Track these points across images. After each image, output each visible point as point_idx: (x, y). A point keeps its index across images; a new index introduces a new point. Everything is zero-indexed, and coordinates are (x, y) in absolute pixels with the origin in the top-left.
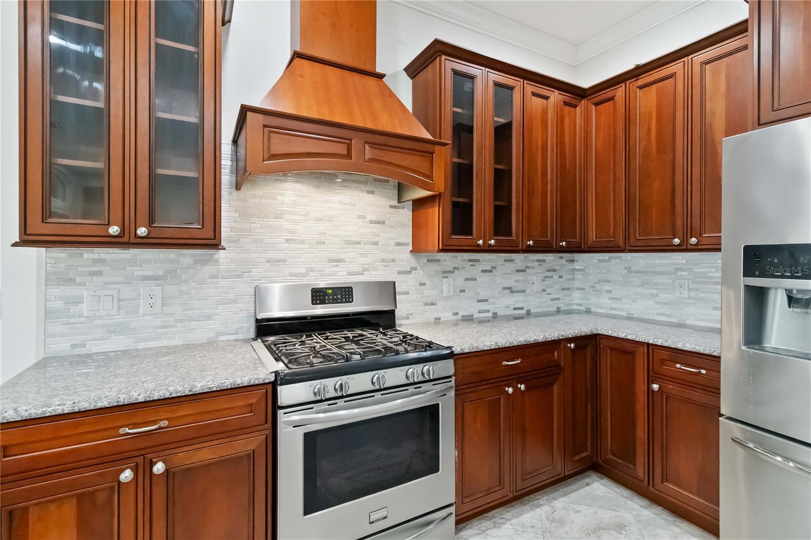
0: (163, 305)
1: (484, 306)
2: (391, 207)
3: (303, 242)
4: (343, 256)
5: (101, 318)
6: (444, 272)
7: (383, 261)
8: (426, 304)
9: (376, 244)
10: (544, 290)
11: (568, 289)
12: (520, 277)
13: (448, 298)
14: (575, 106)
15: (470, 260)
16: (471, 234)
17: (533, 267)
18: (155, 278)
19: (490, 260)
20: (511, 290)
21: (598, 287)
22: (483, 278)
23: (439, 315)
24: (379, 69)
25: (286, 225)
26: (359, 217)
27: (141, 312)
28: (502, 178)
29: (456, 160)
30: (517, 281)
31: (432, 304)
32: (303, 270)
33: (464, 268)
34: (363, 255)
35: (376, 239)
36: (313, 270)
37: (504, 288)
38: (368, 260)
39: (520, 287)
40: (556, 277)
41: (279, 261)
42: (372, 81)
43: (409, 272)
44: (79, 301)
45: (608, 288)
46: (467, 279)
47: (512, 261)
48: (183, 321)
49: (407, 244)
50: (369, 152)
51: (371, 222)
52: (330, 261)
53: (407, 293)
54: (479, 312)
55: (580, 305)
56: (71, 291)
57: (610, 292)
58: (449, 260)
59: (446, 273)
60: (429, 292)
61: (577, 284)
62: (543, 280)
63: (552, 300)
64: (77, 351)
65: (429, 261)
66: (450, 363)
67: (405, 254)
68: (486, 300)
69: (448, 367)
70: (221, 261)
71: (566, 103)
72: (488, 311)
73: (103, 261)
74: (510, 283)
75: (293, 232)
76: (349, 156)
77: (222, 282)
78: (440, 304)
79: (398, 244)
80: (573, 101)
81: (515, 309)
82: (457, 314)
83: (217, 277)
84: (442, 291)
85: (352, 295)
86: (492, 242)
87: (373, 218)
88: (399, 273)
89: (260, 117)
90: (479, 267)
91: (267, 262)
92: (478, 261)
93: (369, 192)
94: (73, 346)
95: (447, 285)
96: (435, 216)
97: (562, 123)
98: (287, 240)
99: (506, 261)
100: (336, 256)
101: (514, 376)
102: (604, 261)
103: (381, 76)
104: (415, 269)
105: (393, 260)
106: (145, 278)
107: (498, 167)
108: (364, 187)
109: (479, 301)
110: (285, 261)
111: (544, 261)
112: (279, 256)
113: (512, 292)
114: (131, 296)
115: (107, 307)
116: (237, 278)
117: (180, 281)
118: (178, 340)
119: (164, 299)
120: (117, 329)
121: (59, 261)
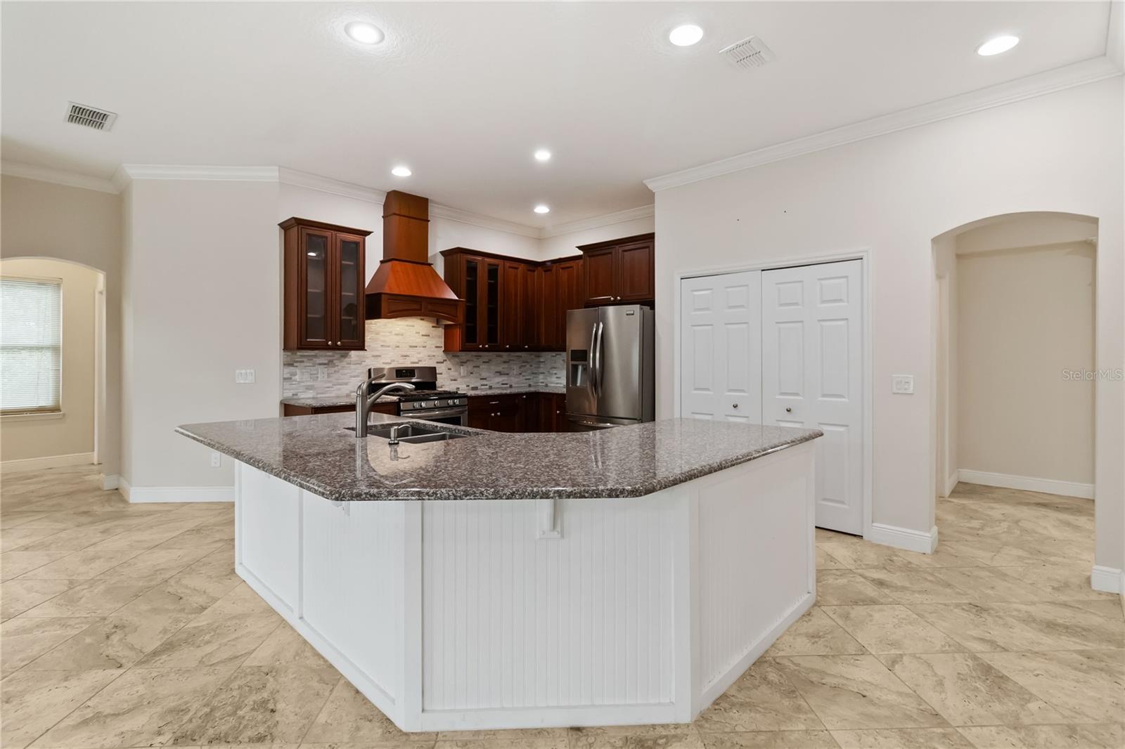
0: (328, 377)
1: (485, 382)
2: (433, 327)
3: (389, 346)
4: (408, 354)
5: (303, 382)
6: (462, 362)
7: (429, 356)
8: (452, 380)
9: (425, 347)
10: (520, 374)
11: (536, 373)
12: (506, 366)
13: (464, 377)
14: (534, 271)
15: (476, 356)
16: (476, 342)
17: (513, 360)
18: (324, 364)
19: (488, 356)
20: (500, 373)
21: (551, 371)
22: (484, 366)
23: (458, 386)
24: (429, 262)
25: (382, 338)
26: (417, 333)
27: (319, 380)
28: (492, 313)
29: (469, 279)
30: (503, 368)
31: (455, 380)
33: (472, 361)
34: (419, 353)
35: (425, 344)
36: (394, 361)
37: (497, 372)
38: (421, 355)
39: (506, 371)
40: (528, 366)
42: (426, 267)
43: (442, 363)
44: (295, 374)
45: (555, 372)
46: (475, 367)
47: (501, 356)
48: (335, 385)
49: (441, 347)
50: (429, 307)
51: (423, 335)
52: (402, 356)
53: (441, 374)
54: (482, 385)
55: (543, 383)
56: (292, 369)
57: (556, 374)
58: (465, 356)
59: (462, 363)
60: (453, 373)
61: (541, 370)
62: (520, 368)
63: (526, 379)
64: (295, 397)
65: (453, 356)
66: (466, 399)
67: (440, 353)
68: (485, 379)
69: (465, 401)
70: (352, 356)
71: (529, 270)
72: (486, 385)
73: (304, 356)
74: (500, 369)
75: (384, 341)
76: (421, 310)
77: (353, 366)
78: (459, 380)
79: (437, 347)
80: (531, 268)
81: (503, 384)
82: (468, 386)
83: (350, 364)
84: (460, 373)
85: (415, 373)
86: (487, 346)
87: (424, 333)
88: (437, 363)
89: (386, 295)
90: (481, 360)
91: (373, 356)
92: (480, 356)
93: (421, 319)
94: (293, 395)
95: (463, 370)
96: (458, 333)
97: (527, 281)
98: (382, 346)
99: (497, 356)
100: (405, 354)
101: (495, 409)
102: (553, 356)
103: (430, 265)
104: (446, 360)
105: (434, 356)
106: (320, 364)
107: (490, 306)
108: (419, 317)
109: (481, 379)
111: (521, 356)
112: (377, 353)
113: (501, 374)
114: (315, 372)
115: (306, 377)
116: (360, 364)
117: (335, 366)
118: (333, 395)
119: (328, 374)
120: (308, 388)
121: (288, 356)
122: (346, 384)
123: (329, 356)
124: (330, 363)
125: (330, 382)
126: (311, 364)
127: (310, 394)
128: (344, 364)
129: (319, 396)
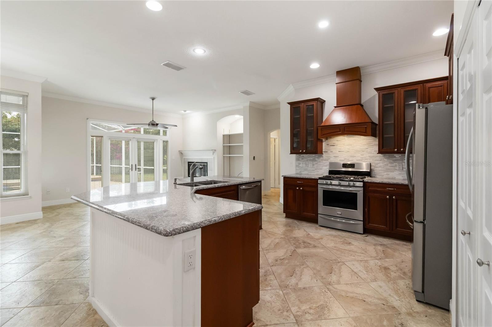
0: (313, 166)
3: (343, 151)
5: (303, 167)
9: (367, 151)
18: (312, 160)
25: (339, 147)
27: (309, 167)
32: (343, 159)
36: (346, 159)
41: (337, 156)
44: (300, 164)
48: (316, 169)
52: (351, 156)
53: (379, 167)
56: (299, 162)
64: (300, 173)
66: (362, 183)
70: (324, 157)
73: (303, 157)
75: (340, 149)
77: (324, 161)
85: (354, 166)
88: (376, 160)
91: (334, 157)
98: (339, 151)
104: (383, 159)
106: (310, 160)
110: (338, 156)
114: (308, 163)
115: (304, 165)
116: (328, 160)
117: (316, 161)
118: (315, 173)
119: (313, 164)
120: (306, 170)
121: (298, 156)
122: (321, 169)
123: (313, 156)
124: (314, 160)
125: (313, 168)
126: (306, 160)
127: (306, 172)
128: (320, 160)
129: (309, 173)
